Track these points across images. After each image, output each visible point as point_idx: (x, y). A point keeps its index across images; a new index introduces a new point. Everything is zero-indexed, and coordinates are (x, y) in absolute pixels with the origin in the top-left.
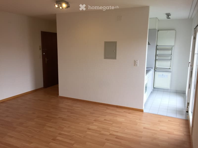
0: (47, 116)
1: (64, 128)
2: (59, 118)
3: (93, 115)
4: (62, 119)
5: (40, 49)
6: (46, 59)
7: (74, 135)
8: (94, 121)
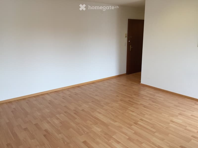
0: (129, 101)
1: (145, 115)
2: (141, 104)
3: (178, 108)
4: (144, 106)
5: (126, 37)
6: (131, 46)
7: (155, 123)
8: (179, 114)
